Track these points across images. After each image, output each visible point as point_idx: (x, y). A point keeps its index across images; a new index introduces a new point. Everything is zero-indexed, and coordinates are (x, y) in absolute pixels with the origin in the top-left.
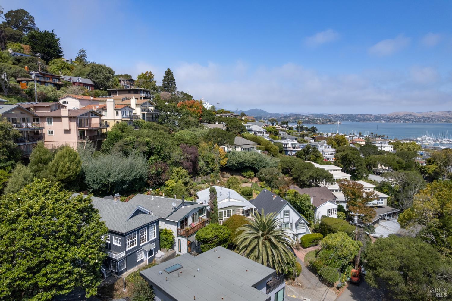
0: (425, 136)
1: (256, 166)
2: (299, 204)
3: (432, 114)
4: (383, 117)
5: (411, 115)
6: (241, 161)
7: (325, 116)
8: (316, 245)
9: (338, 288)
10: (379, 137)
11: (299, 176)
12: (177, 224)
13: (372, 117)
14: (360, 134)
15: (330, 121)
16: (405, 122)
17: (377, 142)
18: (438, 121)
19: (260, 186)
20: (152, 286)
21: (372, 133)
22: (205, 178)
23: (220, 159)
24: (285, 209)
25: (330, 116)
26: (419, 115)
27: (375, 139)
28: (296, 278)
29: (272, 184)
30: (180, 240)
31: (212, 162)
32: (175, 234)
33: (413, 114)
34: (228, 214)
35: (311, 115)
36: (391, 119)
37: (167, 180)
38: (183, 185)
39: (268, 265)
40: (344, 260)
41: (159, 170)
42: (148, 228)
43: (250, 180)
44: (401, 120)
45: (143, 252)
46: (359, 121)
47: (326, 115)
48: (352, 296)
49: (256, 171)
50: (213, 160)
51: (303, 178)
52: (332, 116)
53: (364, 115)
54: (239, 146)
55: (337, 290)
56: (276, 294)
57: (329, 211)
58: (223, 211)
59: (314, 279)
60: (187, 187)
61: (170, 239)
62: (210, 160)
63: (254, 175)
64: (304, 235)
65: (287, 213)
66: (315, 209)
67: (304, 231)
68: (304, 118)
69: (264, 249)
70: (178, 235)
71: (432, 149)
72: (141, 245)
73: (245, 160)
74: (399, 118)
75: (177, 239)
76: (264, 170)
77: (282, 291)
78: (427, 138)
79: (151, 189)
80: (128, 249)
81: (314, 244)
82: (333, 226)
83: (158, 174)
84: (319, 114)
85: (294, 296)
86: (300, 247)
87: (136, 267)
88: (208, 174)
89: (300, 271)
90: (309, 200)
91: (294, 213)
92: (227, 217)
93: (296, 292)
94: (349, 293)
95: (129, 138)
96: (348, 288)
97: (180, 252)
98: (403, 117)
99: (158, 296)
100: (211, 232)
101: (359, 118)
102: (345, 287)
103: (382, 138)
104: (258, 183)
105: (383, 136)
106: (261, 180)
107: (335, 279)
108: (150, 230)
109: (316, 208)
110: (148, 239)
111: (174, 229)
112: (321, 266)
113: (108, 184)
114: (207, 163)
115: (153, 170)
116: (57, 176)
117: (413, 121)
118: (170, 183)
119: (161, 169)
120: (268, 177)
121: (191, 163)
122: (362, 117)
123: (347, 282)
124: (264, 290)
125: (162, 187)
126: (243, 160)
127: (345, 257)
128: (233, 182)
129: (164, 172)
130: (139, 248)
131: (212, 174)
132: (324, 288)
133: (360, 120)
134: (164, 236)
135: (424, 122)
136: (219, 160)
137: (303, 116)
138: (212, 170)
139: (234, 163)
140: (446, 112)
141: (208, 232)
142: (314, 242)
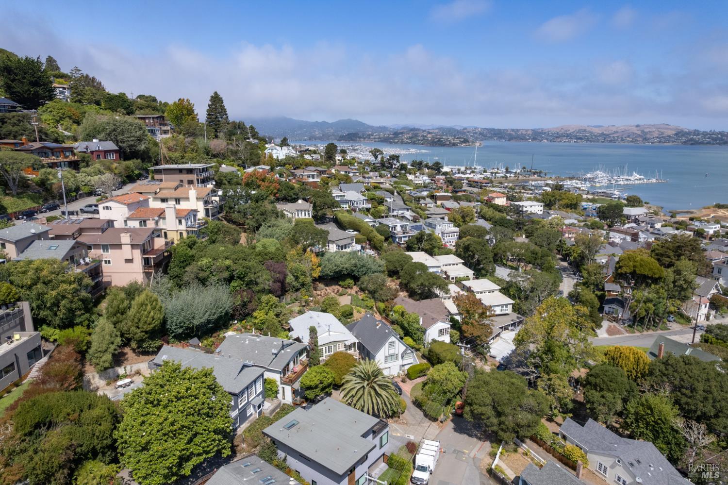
0: (598, 172)
1: (355, 273)
2: (406, 325)
3: (614, 129)
4: (545, 133)
5: (585, 130)
6: (337, 270)
7: (458, 131)
8: (425, 375)
9: (441, 422)
10: (534, 173)
11: (409, 282)
12: (280, 373)
13: (528, 133)
14: (507, 169)
15: (466, 141)
16: (576, 142)
17: (530, 182)
18: (622, 140)
19: (361, 298)
20: (274, 441)
21: (524, 168)
22: (294, 295)
23: (313, 270)
24: (390, 340)
25: (465, 131)
26: (597, 131)
27: (527, 178)
28: (401, 416)
29: (376, 295)
30: (283, 388)
31: (302, 275)
32: (279, 383)
33: (588, 129)
34: (329, 350)
35: (436, 129)
36: (557, 137)
37: (254, 310)
38: (275, 317)
39: (374, 415)
40: (448, 394)
41: (245, 301)
42: (255, 383)
43: (349, 291)
44: (571, 138)
45: (252, 406)
46: (509, 140)
47: (459, 128)
48: (454, 429)
49: (356, 279)
50: (304, 274)
51: (413, 285)
52: (468, 132)
53: (518, 130)
54: (333, 242)
55: (441, 424)
56: (381, 438)
57: (441, 332)
58: (324, 348)
59: (420, 414)
60: (279, 319)
61: (274, 389)
62: (300, 273)
63: (354, 283)
64: (411, 365)
65: (392, 344)
66: (424, 332)
67: (411, 361)
68: (426, 136)
69: (369, 398)
70: (281, 383)
71: (603, 196)
72: (250, 400)
73: (343, 268)
74: (569, 136)
75: (280, 387)
76: (366, 278)
77: (386, 434)
78: (600, 174)
79: (236, 322)
80: (240, 407)
81: (421, 374)
82: (441, 355)
83: (244, 305)
84: (447, 129)
85: (399, 435)
86: (407, 380)
87: (247, 421)
88: (297, 290)
89: (405, 408)
90: (418, 322)
91: (400, 343)
92: (328, 354)
93: (400, 431)
94: (452, 425)
95: (205, 261)
96: (452, 421)
97: (284, 399)
98: (574, 134)
99: (281, 450)
100: (315, 376)
101: (510, 134)
102: (449, 420)
103: (538, 176)
104: (359, 293)
105: (541, 172)
106: (362, 290)
107: (439, 413)
108: (257, 384)
109: (426, 330)
110: (256, 393)
111: (276, 377)
112: (425, 402)
113: (193, 327)
114: (297, 278)
115: (237, 301)
116: (140, 327)
117: (588, 140)
118: (259, 314)
119: (248, 298)
120: (371, 287)
121: (279, 284)
122: (514, 133)
123: (452, 414)
124: (371, 436)
125: (249, 318)
126: (340, 269)
127: (449, 391)
128: (331, 303)
129: (250, 302)
130: (248, 403)
131: (302, 289)
132: (427, 422)
133: (511, 138)
134: (268, 386)
135: (603, 142)
136: (311, 270)
137: (424, 131)
138: (303, 285)
139: (329, 272)
140: (633, 126)
141: (312, 377)
142: (422, 373)
